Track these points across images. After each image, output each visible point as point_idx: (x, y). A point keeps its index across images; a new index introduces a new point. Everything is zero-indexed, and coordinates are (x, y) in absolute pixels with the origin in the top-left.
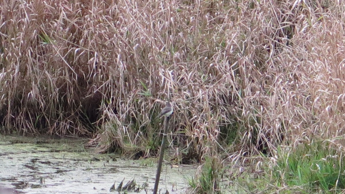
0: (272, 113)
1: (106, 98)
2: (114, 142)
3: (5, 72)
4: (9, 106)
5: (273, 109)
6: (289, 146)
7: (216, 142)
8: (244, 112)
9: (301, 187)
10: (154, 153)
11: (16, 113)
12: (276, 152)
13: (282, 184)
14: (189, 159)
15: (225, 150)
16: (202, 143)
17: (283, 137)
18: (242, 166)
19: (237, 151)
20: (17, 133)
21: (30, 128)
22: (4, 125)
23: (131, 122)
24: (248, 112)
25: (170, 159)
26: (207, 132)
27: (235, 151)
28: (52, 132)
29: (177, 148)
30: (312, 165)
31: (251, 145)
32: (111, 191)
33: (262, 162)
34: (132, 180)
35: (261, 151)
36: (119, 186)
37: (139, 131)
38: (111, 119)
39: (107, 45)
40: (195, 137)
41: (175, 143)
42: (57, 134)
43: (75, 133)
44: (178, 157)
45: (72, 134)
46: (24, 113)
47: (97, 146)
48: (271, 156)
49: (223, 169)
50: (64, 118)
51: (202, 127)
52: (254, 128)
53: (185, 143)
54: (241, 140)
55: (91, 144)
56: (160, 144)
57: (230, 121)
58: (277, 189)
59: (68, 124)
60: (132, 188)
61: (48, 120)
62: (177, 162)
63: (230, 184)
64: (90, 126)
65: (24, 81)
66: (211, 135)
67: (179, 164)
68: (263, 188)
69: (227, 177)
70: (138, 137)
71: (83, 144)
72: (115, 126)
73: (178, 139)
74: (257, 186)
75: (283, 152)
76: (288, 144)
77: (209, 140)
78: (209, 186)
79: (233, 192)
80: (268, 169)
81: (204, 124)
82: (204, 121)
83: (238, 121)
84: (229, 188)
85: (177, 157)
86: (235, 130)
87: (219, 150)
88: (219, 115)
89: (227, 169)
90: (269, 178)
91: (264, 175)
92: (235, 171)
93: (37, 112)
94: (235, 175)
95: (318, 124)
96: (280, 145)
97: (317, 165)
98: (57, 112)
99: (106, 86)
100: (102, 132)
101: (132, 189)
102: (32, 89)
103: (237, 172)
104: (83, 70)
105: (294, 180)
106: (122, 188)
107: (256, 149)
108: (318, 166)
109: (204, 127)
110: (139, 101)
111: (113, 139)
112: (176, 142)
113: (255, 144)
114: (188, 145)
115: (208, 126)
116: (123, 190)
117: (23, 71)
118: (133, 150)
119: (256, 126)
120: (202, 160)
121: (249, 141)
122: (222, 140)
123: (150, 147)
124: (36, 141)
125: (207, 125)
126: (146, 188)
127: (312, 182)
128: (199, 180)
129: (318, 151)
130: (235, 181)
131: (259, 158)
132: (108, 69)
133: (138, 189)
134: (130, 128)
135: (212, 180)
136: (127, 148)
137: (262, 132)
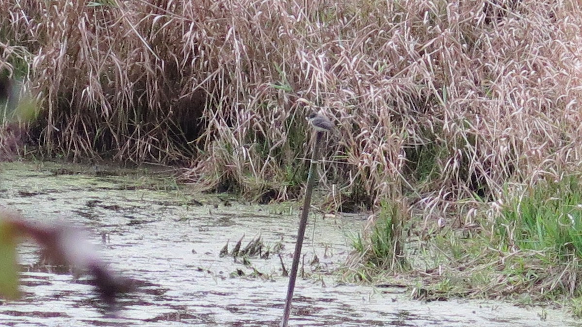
0: (495, 127)
1: (213, 99)
2: (226, 173)
3: (43, 53)
4: (51, 112)
5: (498, 121)
6: (523, 184)
7: (399, 176)
8: (446, 126)
9: (542, 253)
10: (294, 192)
11: (62, 124)
12: (500, 193)
13: (510, 247)
14: (353, 204)
15: (415, 189)
16: (376, 177)
17: (511, 168)
18: (443, 217)
19: (435, 192)
20: (62, 158)
21: (85, 150)
22: (42, 144)
23: (255, 140)
24: (453, 124)
25: (320, 205)
26: (384, 158)
27: (431, 190)
28: (122, 156)
29: (333, 185)
30: (560, 216)
31: (459, 181)
32: (221, 257)
33: (476, 210)
34: (257, 238)
35: (475, 192)
36: (234, 247)
37: (269, 156)
38: (221, 136)
39: (213, 10)
40: (364, 167)
41: (330, 176)
42: (131, 159)
43: (162, 159)
44: (335, 201)
45: (156, 160)
46: (75, 124)
47: (198, 181)
48: (492, 200)
49: (410, 222)
50: (142, 133)
51: (377, 150)
52: (463, 153)
53: (346, 177)
54: (440, 172)
55: (188, 176)
56: (305, 178)
57: (422, 141)
58: (502, 256)
59: (149, 142)
60: (257, 251)
61: (115, 136)
62: (333, 209)
63: (421, 246)
64: (187, 146)
65: (75, 70)
66: (391, 164)
67: (336, 211)
68: (477, 254)
69: (418, 235)
70: (268, 167)
71: (175, 176)
72: (229, 147)
73: (335, 170)
74: (467, 251)
75: (512, 195)
76: (521, 180)
77: (388, 172)
78: (386, 249)
79: (426, 261)
80: (485, 222)
81: (380, 145)
82: (379, 140)
83: (436, 141)
84: (420, 252)
85: (333, 201)
86: (431, 155)
87: (404, 190)
88: (405, 131)
89: (418, 222)
90: (488, 237)
91: (479, 233)
92: (431, 225)
93: (97, 122)
94: (430, 232)
95: (573, 147)
96: (508, 181)
97: (569, 215)
98: (129, 122)
99: (214, 79)
100: (207, 157)
101: (257, 253)
102: (88, 83)
103: (433, 226)
104: (175, 53)
105: (529, 241)
106: (240, 252)
107: (466, 189)
108: (571, 218)
109: (380, 149)
110: (270, 105)
111: (226, 168)
112: (332, 174)
113: (465, 180)
114: (352, 181)
115: (385, 148)
116: (241, 255)
117: (73, 52)
118: (259, 187)
119: (467, 149)
120: (376, 206)
121: (455, 175)
122: (409, 172)
123: (288, 183)
124: (96, 171)
125: (385, 146)
126: (280, 251)
127: (562, 245)
128: (370, 240)
129: (571, 192)
130: (430, 241)
131: (472, 204)
132: (217, 51)
133: (267, 254)
134: (254, 151)
135: (392, 240)
136: (248, 184)
137: (476, 159)
